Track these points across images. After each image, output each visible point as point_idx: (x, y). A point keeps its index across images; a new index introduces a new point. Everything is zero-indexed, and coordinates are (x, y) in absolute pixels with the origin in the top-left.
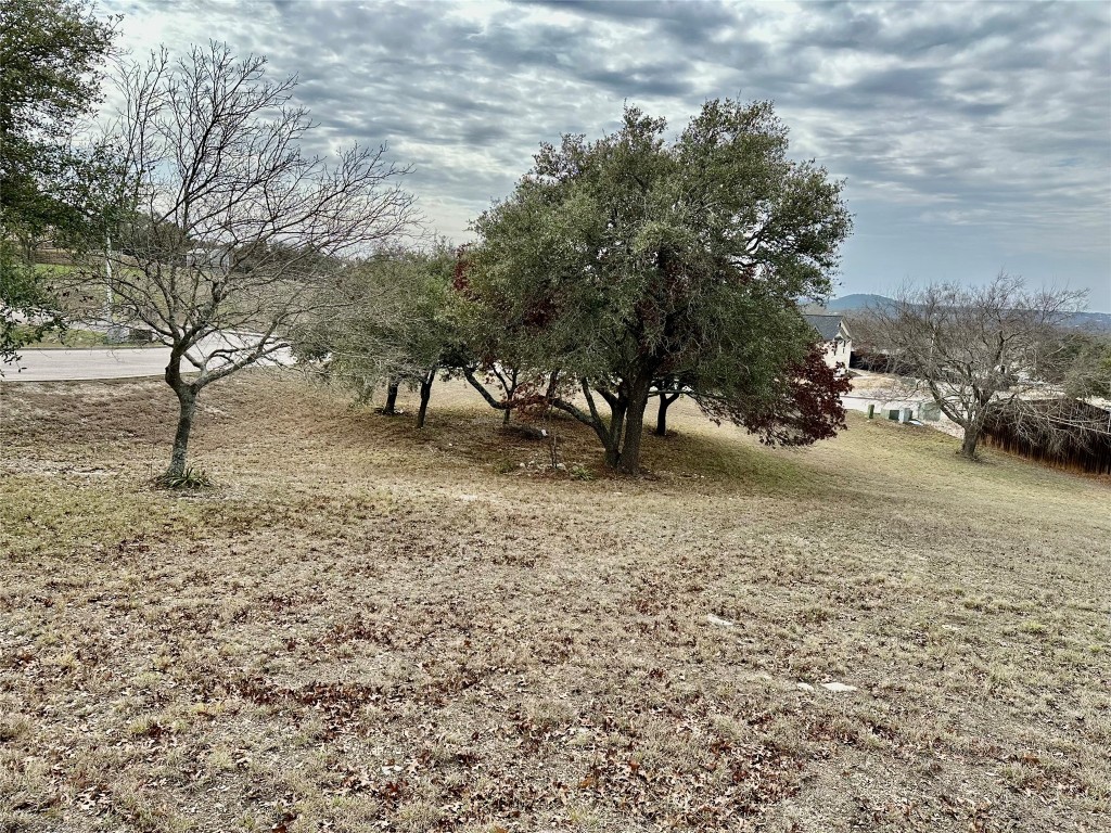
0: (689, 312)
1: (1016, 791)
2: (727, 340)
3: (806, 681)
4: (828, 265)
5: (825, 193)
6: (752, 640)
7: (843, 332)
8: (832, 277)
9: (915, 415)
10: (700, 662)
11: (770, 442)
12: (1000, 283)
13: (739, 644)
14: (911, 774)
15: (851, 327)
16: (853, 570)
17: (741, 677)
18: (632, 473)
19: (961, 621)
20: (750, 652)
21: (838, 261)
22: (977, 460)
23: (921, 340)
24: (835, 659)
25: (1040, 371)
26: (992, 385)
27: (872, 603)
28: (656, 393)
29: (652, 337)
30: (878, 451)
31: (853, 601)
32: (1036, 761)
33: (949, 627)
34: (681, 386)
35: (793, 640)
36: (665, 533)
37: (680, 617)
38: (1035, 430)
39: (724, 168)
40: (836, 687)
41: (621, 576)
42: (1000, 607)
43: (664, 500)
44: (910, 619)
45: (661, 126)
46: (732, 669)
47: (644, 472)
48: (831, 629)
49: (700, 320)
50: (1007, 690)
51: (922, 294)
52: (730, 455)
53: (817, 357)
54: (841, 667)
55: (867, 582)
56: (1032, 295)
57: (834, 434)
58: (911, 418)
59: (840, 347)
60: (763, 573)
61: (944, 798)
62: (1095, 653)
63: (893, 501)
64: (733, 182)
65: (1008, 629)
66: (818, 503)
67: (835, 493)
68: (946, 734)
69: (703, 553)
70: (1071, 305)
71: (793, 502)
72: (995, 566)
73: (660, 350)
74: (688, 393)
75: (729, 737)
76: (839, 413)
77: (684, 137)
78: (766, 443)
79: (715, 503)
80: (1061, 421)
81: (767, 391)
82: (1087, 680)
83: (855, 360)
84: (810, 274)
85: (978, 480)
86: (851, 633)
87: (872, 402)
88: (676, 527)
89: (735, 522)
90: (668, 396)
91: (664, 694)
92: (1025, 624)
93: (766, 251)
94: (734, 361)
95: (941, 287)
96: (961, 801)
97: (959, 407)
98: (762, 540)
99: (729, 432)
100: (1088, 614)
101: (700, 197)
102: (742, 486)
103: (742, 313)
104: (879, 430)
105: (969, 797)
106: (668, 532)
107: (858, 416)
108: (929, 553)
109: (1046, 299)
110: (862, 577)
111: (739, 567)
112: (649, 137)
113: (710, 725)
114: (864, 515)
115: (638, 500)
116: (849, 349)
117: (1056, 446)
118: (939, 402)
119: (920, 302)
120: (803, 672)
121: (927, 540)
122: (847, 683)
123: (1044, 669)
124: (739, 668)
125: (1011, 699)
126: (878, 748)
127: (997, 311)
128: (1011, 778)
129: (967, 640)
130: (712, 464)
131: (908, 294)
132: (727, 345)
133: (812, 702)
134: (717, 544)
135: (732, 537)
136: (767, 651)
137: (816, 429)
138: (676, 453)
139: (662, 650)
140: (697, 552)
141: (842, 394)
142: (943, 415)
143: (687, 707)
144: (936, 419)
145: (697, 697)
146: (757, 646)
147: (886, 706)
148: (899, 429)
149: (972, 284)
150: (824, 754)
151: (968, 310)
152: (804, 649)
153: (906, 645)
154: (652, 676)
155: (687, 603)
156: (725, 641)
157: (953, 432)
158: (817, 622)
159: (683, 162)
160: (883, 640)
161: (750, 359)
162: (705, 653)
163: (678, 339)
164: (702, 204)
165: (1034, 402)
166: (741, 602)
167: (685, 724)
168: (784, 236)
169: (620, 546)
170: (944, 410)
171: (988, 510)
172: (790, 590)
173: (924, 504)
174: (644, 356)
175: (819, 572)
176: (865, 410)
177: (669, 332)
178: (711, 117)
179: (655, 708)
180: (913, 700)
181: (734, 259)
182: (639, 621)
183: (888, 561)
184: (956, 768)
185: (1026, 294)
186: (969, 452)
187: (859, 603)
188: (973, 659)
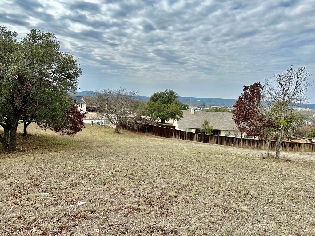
0: (31, 95)
1: (126, 216)
2: (46, 104)
3: (72, 204)
4: (76, 83)
5: (73, 62)
6: (55, 197)
7: (83, 101)
8: (77, 86)
9: (104, 123)
10: (37, 209)
11: (63, 135)
12: (121, 89)
13: (51, 199)
14: (101, 221)
15: (85, 100)
16: (87, 168)
17: (51, 210)
18: (13, 150)
19: (114, 176)
20: (54, 201)
21: (78, 82)
22: (119, 133)
23: (104, 103)
24: (80, 195)
25: (131, 110)
26: (121, 114)
27: (92, 176)
28: (22, 122)
29: (18, 103)
30: (94, 133)
31: (86, 177)
32: (130, 207)
33: (111, 178)
34: (31, 119)
35: (68, 193)
36: (26, 169)
37: (30, 196)
38: (131, 124)
39: (40, 51)
40: (81, 203)
41: (8, 187)
42: (123, 170)
43: (25, 158)
44: (101, 178)
45: (15, 34)
46: (48, 208)
47: (18, 149)
48: (80, 187)
49: (35, 98)
50: (124, 191)
51: (103, 91)
52: (51, 140)
53: (75, 108)
54: (82, 197)
55: (91, 171)
56: (128, 92)
57: (82, 130)
58: (103, 124)
59: (83, 105)
60: (60, 175)
61: (109, 225)
62: (143, 176)
63: (98, 147)
64: (43, 56)
65: (124, 175)
66: (78, 151)
67: (82, 147)
68: (109, 207)
69: (40, 173)
70: (136, 95)
71: (70, 151)
72: (122, 159)
73: (21, 108)
74: (34, 121)
75: (47, 230)
76: (83, 124)
77: (24, 39)
78: (62, 135)
79: (45, 156)
80: (136, 122)
81: (60, 119)
82: (141, 183)
83: (87, 109)
84: (70, 85)
85: (119, 138)
86: (86, 186)
87: (92, 120)
88: (30, 166)
89: (51, 161)
90: (27, 123)
91: (23, 223)
92: (128, 173)
93: (56, 77)
94: (49, 111)
95: (107, 89)
96: (113, 224)
97: (114, 120)
98: (60, 165)
99: (50, 132)
100: (141, 167)
101: (32, 59)
102: (55, 149)
103: (50, 96)
104: (94, 128)
105: (115, 222)
106: (27, 168)
107: (88, 124)
108: (107, 159)
109: (131, 93)
110: (89, 170)
111: (52, 175)
112: (11, 37)
113: (40, 228)
114: (90, 152)
115: (16, 159)
116: (85, 106)
117: (135, 128)
118: (109, 119)
119: (103, 93)
120: (71, 202)
121: (107, 156)
122: (84, 201)
123: (132, 183)
124: (50, 207)
125: (125, 193)
126: (92, 217)
127: (121, 96)
128: (125, 213)
129: (115, 180)
130: (44, 143)
131: (99, 91)
132: (45, 105)
133: (73, 210)
134: (45, 169)
135: (50, 166)
136: (60, 199)
137: (76, 129)
138: (31, 141)
139: (23, 208)
140: (38, 173)
141: (83, 118)
142: (110, 122)
143: (32, 225)
144: (109, 124)
145: (36, 220)
146: (57, 198)
147: (94, 205)
148: (100, 127)
149: (115, 89)
150: (77, 224)
151: (114, 95)
152: (71, 195)
153: (100, 186)
154: (18, 219)
155: (33, 191)
156: (46, 199)
157: (113, 127)
158: (76, 186)
159: (25, 47)
160: (94, 186)
161: (54, 109)
162: (39, 205)
163: (28, 104)
164: (33, 61)
165: (130, 118)
166: (52, 186)
167: (31, 231)
168: (62, 73)
169: (8, 177)
170: (111, 121)
171: (122, 145)
172: (68, 178)
173: (106, 146)
174: (15, 109)
175: (77, 171)
176: (91, 122)
177: (24, 102)
178: (33, 34)
179: (20, 229)
180: (101, 201)
181: (46, 79)
182: (14, 201)
183: (96, 164)
184: (112, 215)
185: (126, 92)
186: (117, 131)
187: (88, 177)
188: (117, 185)
